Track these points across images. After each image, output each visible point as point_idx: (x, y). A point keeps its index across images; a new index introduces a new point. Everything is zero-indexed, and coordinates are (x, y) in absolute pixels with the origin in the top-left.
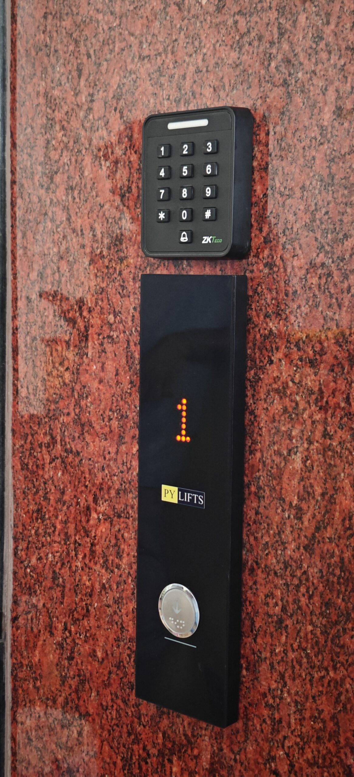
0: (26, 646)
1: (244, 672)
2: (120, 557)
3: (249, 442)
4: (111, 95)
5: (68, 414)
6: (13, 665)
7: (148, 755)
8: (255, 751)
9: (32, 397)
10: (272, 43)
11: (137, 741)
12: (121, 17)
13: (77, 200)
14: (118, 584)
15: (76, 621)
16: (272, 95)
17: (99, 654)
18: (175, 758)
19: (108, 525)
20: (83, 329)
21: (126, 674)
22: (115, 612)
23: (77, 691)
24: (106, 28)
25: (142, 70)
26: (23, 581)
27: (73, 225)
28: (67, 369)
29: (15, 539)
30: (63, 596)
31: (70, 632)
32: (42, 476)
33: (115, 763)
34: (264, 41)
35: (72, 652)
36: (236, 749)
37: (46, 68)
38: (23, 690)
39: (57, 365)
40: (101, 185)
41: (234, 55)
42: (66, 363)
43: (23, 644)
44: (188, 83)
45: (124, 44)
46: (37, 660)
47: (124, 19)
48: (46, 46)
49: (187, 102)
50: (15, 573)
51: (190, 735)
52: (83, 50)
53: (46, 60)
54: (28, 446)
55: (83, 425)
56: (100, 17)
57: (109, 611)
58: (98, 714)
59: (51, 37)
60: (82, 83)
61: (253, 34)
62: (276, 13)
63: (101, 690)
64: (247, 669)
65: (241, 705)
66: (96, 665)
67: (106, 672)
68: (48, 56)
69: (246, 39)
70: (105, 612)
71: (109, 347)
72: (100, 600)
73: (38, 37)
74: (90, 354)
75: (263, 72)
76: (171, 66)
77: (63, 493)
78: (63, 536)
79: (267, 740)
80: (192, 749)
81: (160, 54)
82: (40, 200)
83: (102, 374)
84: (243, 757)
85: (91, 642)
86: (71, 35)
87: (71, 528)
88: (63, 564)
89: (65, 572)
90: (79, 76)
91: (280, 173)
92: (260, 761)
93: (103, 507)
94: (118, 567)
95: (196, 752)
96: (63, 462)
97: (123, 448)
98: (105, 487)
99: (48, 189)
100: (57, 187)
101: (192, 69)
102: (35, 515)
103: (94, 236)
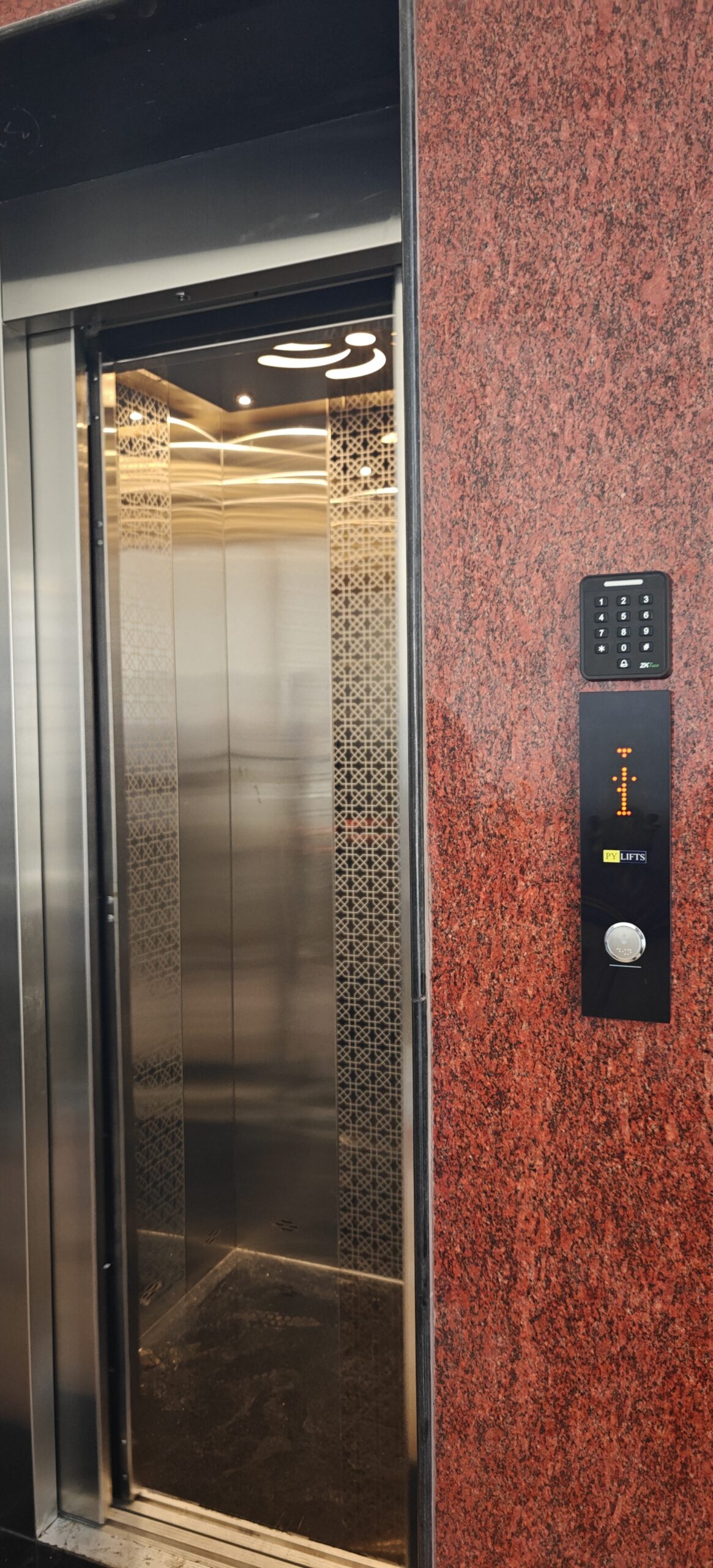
0: (449, 999)
1: (675, 981)
2: (551, 913)
3: (675, 812)
4: (533, 560)
5: (491, 806)
6: (435, 1017)
7: (583, 1063)
8: (687, 1039)
9: (450, 796)
10: (686, 528)
11: (571, 1054)
12: (542, 503)
13: (498, 639)
14: (548, 934)
15: (503, 971)
16: (687, 564)
17: (530, 992)
18: (610, 1060)
19: (536, 889)
20: (505, 738)
21: (559, 1004)
22: (546, 957)
23: (506, 1026)
24: (526, 509)
25: (564, 542)
26: (444, 946)
27: (494, 659)
28: (489, 771)
29: (434, 912)
30: (489, 951)
31: (498, 980)
32: (464, 858)
33: (548, 1077)
34: (679, 526)
35: (501, 995)
36: (669, 1040)
37: (463, 538)
38: (446, 1037)
39: (477, 768)
40: (523, 628)
41: (652, 535)
42: (488, 767)
43: (445, 998)
44: (609, 553)
45: (545, 523)
46: (461, 1008)
47: (545, 505)
48: (463, 520)
49: (609, 567)
50: (434, 940)
51: (624, 1038)
52: (502, 525)
53: (463, 531)
54: (447, 835)
55: (507, 814)
56: (521, 501)
57: (540, 957)
58: (530, 1041)
59: (468, 514)
60: (503, 549)
61: (668, 521)
62: (689, 507)
63: (532, 1021)
64: (678, 978)
65: (673, 1007)
66: (528, 1001)
67: (538, 1006)
68: (466, 528)
69: (662, 523)
70: (535, 958)
71: (533, 751)
72: (529, 949)
73: (454, 513)
74: (513, 758)
75: (678, 547)
76: (593, 540)
77: (487, 869)
78: (487, 904)
79: (698, 1028)
80: (627, 1049)
81: (581, 531)
82: (458, 640)
83: (527, 772)
84: (676, 1045)
85: (521, 984)
86: (490, 514)
87: (497, 896)
88: (488, 926)
89: (492, 932)
90: (500, 545)
91: (697, 617)
92: (692, 1045)
93: (530, 876)
94: (548, 921)
95: (630, 1051)
96: (486, 844)
97: (551, 828)
98: (532, 860)
99: (466, 632)
100: (476, 629)
101: (612, 543)
102: (456, 890)
103: (517, 666)
